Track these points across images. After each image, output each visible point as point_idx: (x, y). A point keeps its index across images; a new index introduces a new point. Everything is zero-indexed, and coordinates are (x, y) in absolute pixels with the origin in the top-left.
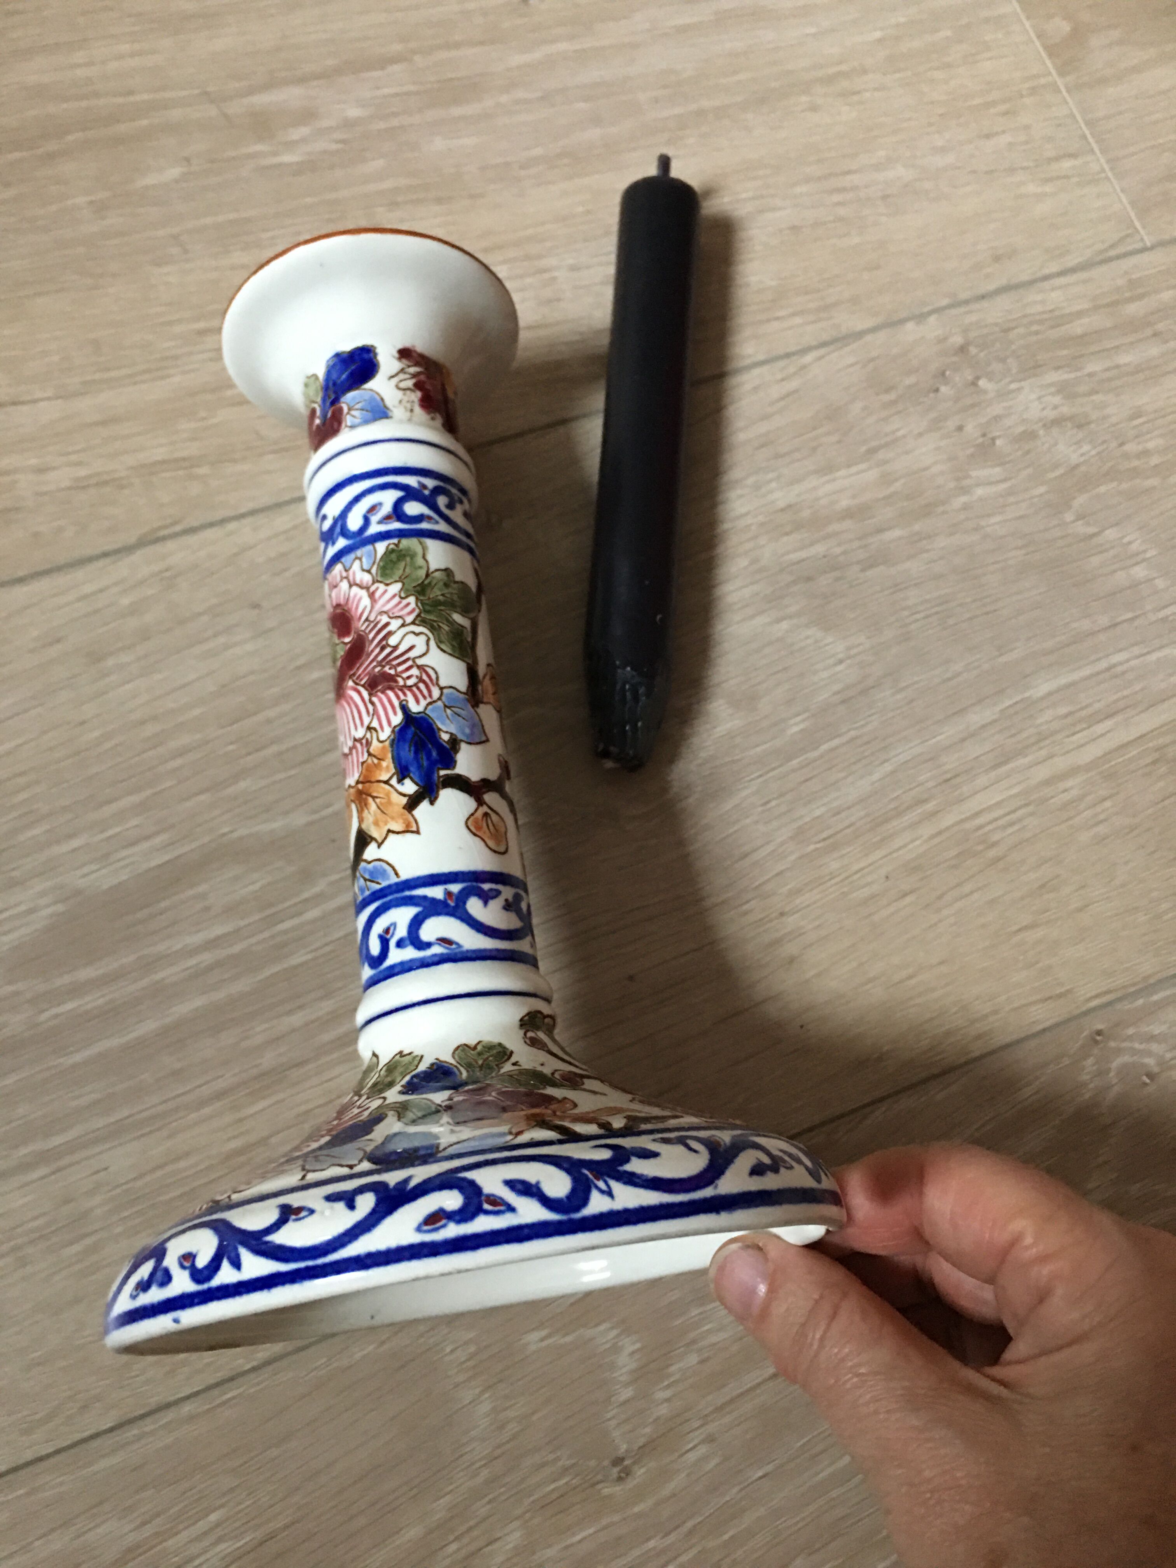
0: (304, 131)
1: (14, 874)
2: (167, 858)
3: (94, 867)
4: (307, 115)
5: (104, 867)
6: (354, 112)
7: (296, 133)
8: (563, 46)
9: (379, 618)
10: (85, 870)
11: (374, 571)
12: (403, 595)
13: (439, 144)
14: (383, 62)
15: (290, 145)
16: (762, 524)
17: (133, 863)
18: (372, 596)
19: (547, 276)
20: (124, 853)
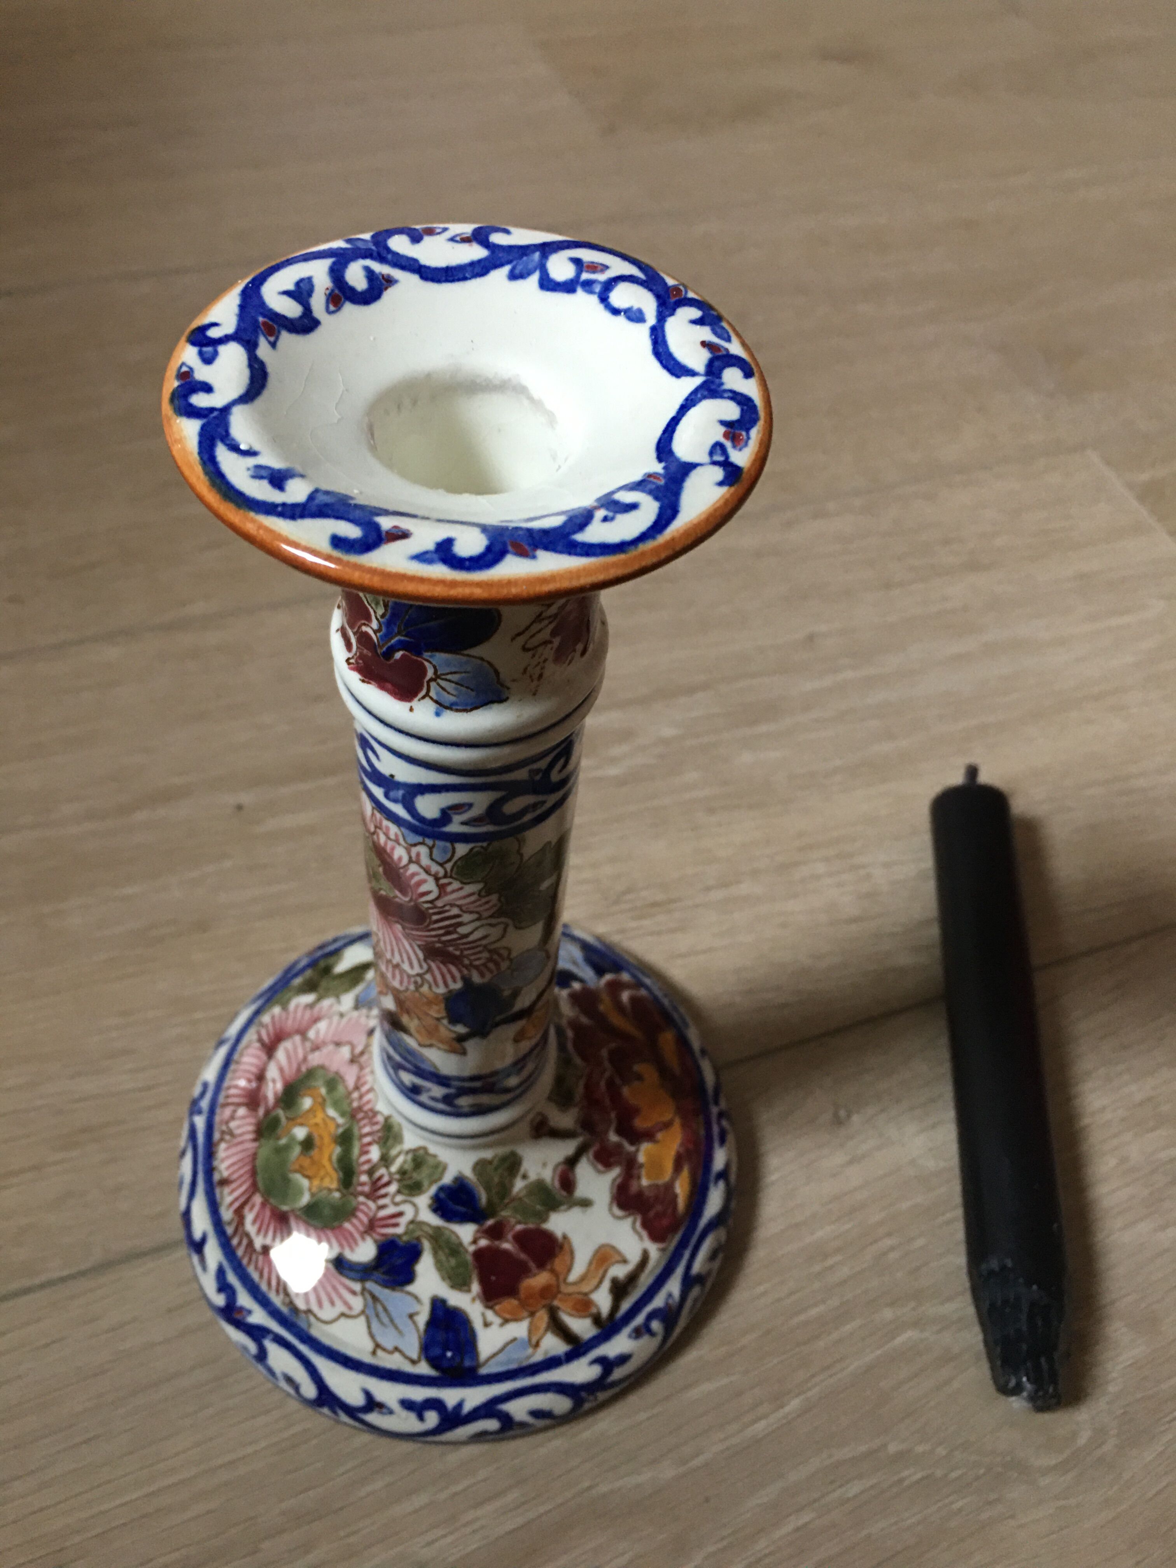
0: (624, 748)
1: (352, 1540)
2: (520, 1521)
3: (440, 1532)
4: (626, 735)
5: (451, 1533)
6: (668, 732)
7: (617, 751)
8: (849, 674)
9: (447, 908)
10: (429, 1537)
11: (448, 866)
12: (483, 893)
13: (747, 757)
14: (691, 690)
15: (613, 761)
16: (1123, 1120)
17: (482, 1527)
18: (442, 888)
19: (862, 872)
20: (471, 1515)
